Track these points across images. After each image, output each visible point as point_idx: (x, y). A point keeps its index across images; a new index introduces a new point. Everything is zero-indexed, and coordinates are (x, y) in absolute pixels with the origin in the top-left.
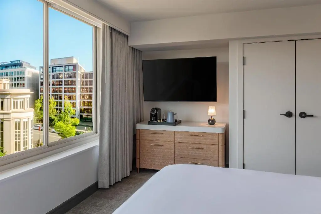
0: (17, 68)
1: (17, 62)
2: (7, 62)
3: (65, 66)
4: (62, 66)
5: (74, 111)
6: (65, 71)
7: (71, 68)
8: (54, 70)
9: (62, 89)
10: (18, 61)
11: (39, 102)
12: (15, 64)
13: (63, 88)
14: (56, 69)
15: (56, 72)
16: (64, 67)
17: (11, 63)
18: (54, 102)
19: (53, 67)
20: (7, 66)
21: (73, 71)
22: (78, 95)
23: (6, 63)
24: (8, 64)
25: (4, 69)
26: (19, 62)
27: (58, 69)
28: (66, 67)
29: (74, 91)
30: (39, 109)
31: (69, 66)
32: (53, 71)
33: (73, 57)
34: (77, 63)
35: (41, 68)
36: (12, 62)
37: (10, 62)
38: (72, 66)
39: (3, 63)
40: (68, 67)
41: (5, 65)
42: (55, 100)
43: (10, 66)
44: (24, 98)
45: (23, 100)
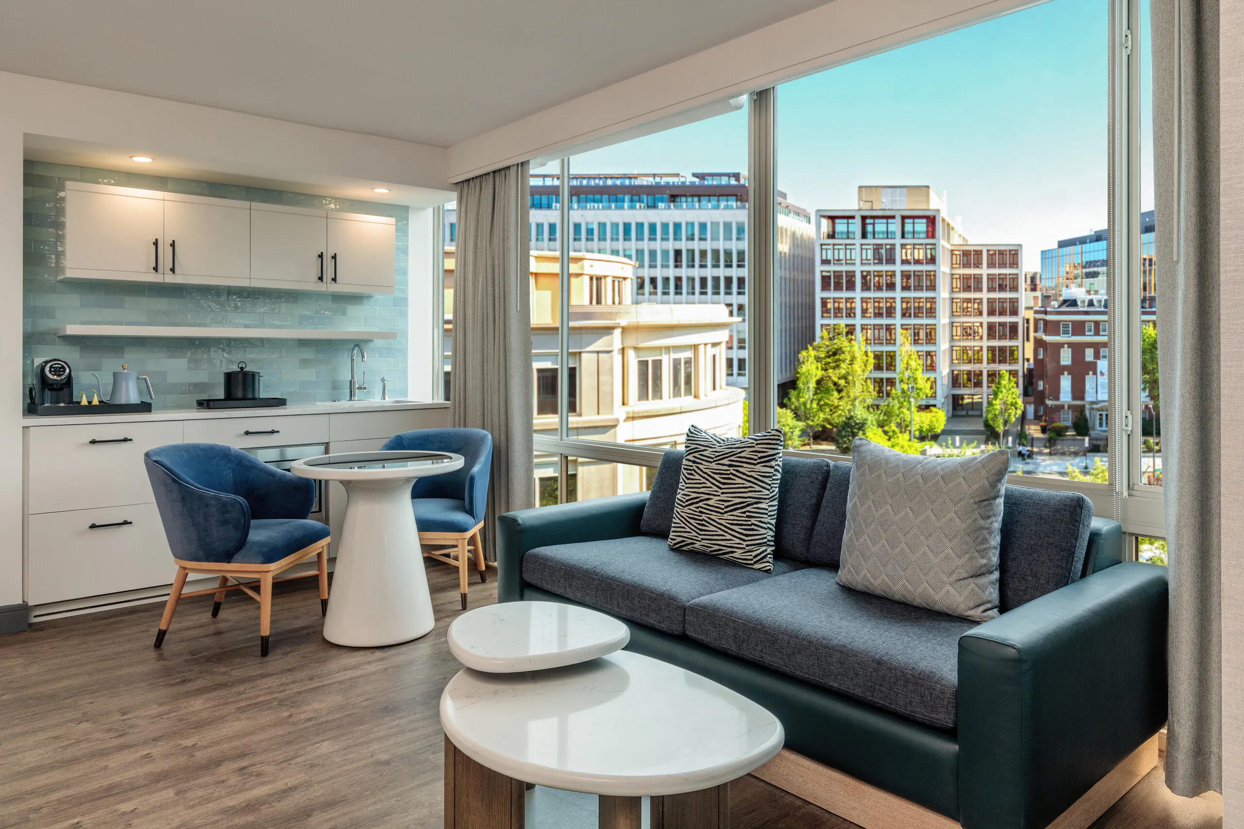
0: (727, 207)
1: (724, 181)
2: (677, 175)
3: (904, 218)
4: (893, 217)
5: (928, 385)
6: (903, 237)
7: (921, 226)
8: (870, 228)
10: (729, 175)
11: (812, 359)
12: (717, 187)
13: (898, 301)
14: (874, 224)
15: (874, 237)
16: (898, 220)
17: (697, 180)
18: (866, 353)
19: (864, 218)
20: (681, 196)
21: (928, 237)
22: (944, 325)
23: (675, 180)
24: (683, 186)
25: (661, 205)
26: (733, 182)
27: (880, 226)
28: (907, 221)
29: (931, 312)
30: (812, 385)
31: (914, 217)
32: (864, 235)
33: (928, 187)
34: (938, 210)
35: (824, 217)
36: (702, 176)
37: (695, 175)
38: (924, 221)
39: (661, 176)
40: (911, 221)
41: (667, 186)
42: (869, 349)
43: (692, 196)
44: (695, 347)
45: (689, 354)
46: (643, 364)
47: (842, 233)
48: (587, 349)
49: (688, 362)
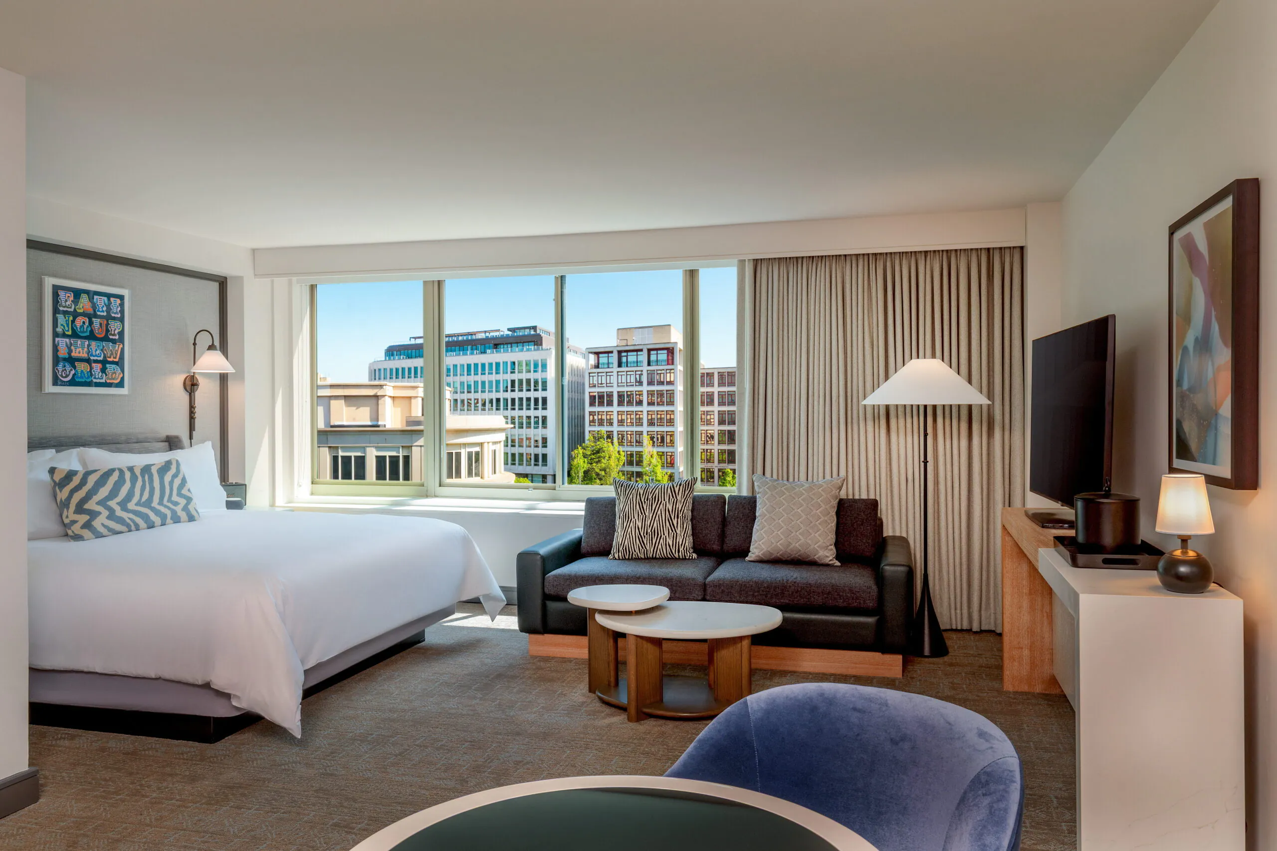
0: (528, 350)
1: (527, 332)
2: (498, 330)
3: (649, 350)
4: (641, 350)
5: (666, 478)
6: (649, 364)
7: (663, 356)
8: (624, 359)
9: (641, 416)
10: (530, 328)
11: (581, 455)
12: (524, 336)
13: (645, 414)
14: (627, 356)
15: (627, 366)
16: (645, 352)
17: (510, 333)
18: (619, 452)
19: (620, 352)
20: (500, 344)
21: (668, 364)
22: (681, 432)
23: (497, 334)
24: (502, 337)
25: (488, 351)
26: (532, 332)
27: (632, 358)
28: (652, 352)
29: (671, 422)
30: (581, 474)
31: (657, 350)
32: (620, 365)
33: (670, 325)
34: (676, 343)
35: (591, 353)
36: (513, 330)
37: (509, 330)
38: (666, 351)
39: (489, 332)
40: (655, 352)
41: (493, 338)
42: (621, 449)
43: (507, 344)
44: (481, 445)
45: (477, 449)
46: (450, 455)
47: (604, 364)
48: (415, 444)
49: (477, 454)
